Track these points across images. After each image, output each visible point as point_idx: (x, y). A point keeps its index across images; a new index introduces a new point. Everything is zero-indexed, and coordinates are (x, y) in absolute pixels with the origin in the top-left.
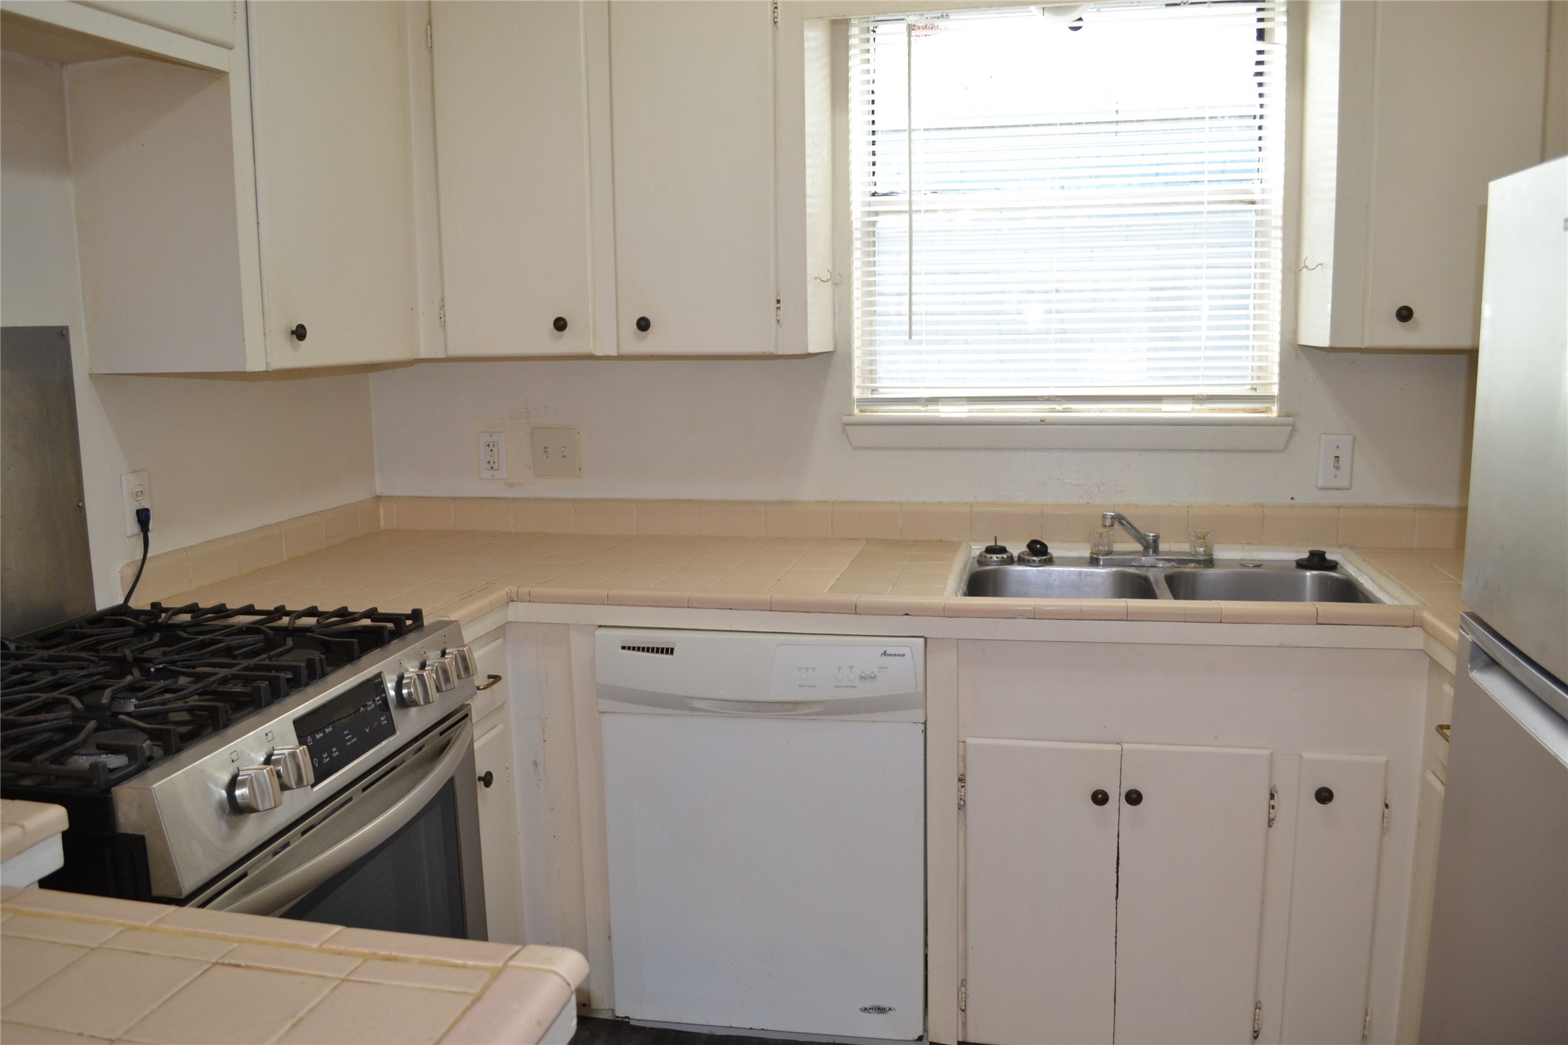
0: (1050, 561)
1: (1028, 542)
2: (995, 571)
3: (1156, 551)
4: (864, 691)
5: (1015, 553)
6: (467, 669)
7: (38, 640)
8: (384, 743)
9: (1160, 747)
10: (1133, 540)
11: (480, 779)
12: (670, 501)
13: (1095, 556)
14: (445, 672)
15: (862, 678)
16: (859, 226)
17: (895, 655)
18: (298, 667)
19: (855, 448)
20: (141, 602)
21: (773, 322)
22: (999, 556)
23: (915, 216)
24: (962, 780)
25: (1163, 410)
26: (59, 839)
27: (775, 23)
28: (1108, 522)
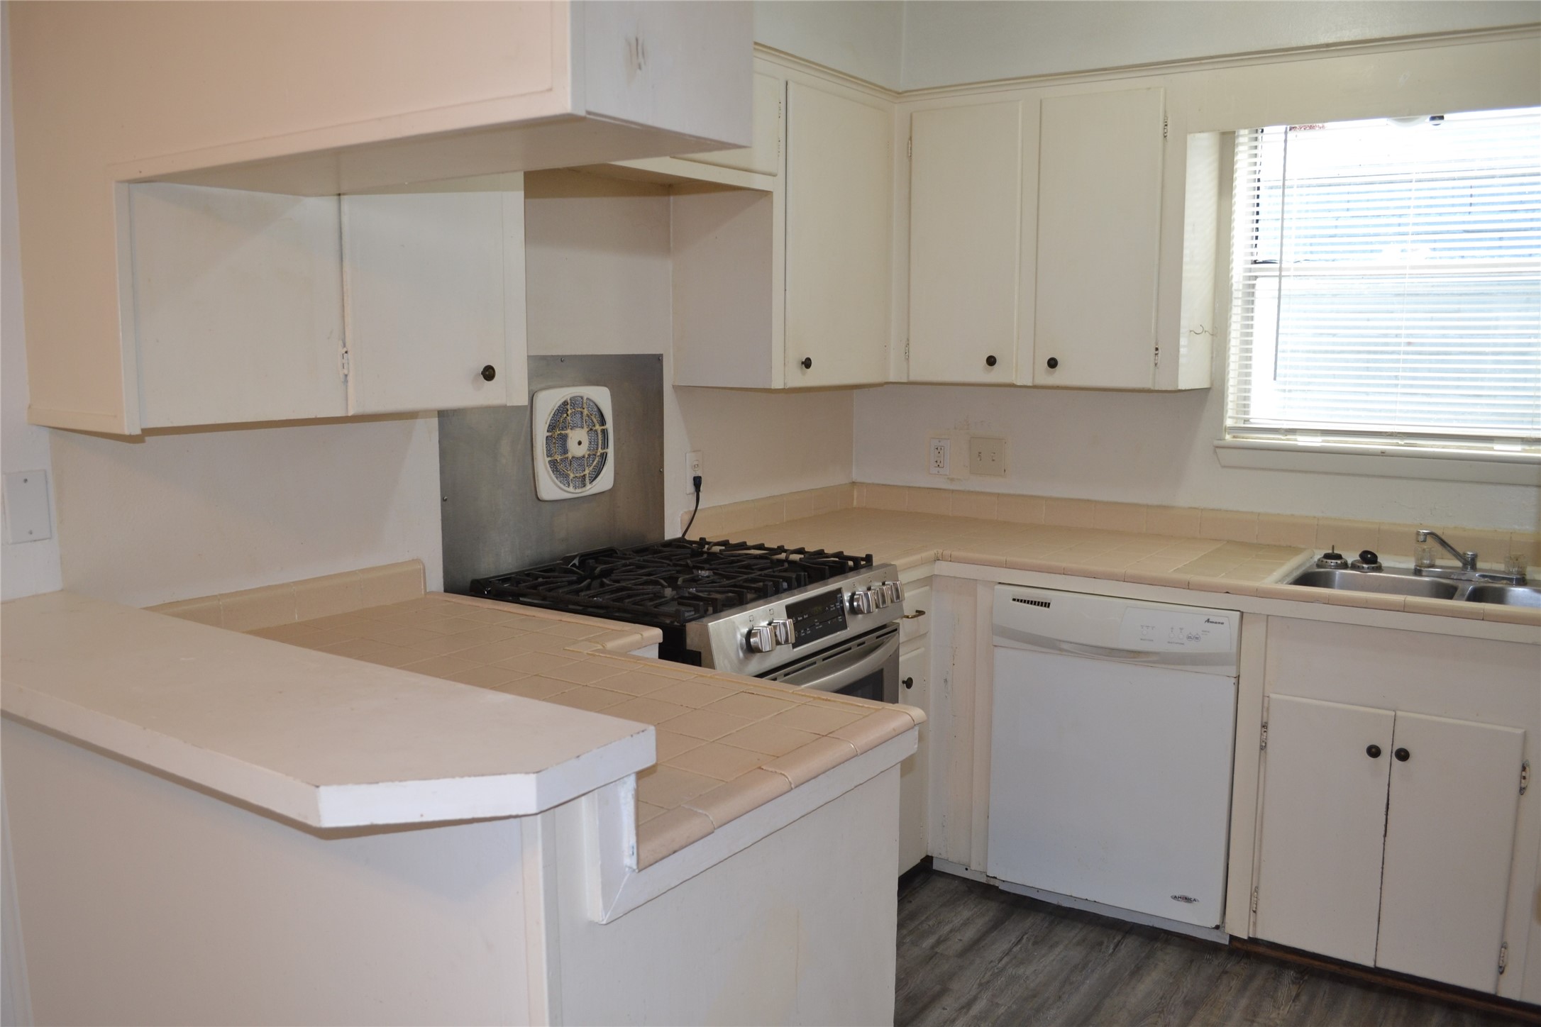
0: (1379, 569)
1: (1360, 552)
2: (1327, 574)
3: (1474, 568)
4: (1190, 648)
5: (1350, 561)
6: (898, 597)
7: (633, 551)
8: (838, 633)
9: (1428, 717)
10: (1453, 557)
11: (904, 682)
12: (1072, 499)
13: (1418, 568)
14: (883, 596)
15: (1189, 638)
16: (1241, 287)
17: (1216, 623)
18: (791, 578)
19: (1224, 467)
20: (693, 536)
21: (1152, 365)
22: (1333, 561)
23: (1283, 279)
24: (1264, 726)
25: (1495, 448)
26: (657, 645)
27: (1165, 137)
28: (1421, 538)
